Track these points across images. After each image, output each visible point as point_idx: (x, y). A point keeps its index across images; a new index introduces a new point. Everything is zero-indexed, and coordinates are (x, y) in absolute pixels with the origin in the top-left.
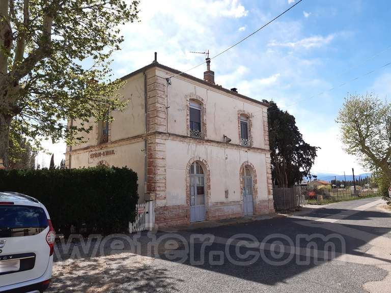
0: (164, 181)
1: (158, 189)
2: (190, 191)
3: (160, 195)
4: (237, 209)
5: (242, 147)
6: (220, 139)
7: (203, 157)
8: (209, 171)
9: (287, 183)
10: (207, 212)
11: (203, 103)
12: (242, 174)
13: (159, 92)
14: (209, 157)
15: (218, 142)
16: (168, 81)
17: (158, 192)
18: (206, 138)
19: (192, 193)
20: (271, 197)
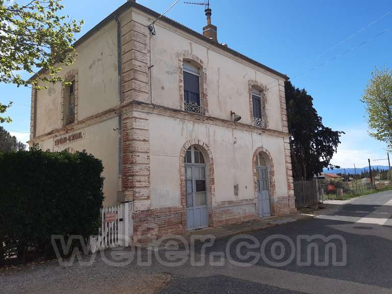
0: (146, 173)
1: (137, 184)
2: (186, 186)
3: (141, 194)
4: (250, 210)
5: (255, 128)
6: (225, 116)
7: (203, 141)
8: (212, 159)
9: (306, 174)
10: (210, 216)
11: (202, 67)
12: (255, 163)
13: (137, 44)
14: (211, 139)
15: (223, 121)
16: (151, 30)
17: (137, 190)
18: (207, 114)
19: (189, 190)
20: (292, 192)
